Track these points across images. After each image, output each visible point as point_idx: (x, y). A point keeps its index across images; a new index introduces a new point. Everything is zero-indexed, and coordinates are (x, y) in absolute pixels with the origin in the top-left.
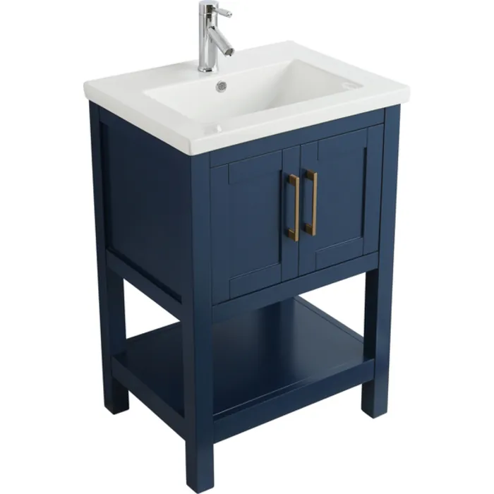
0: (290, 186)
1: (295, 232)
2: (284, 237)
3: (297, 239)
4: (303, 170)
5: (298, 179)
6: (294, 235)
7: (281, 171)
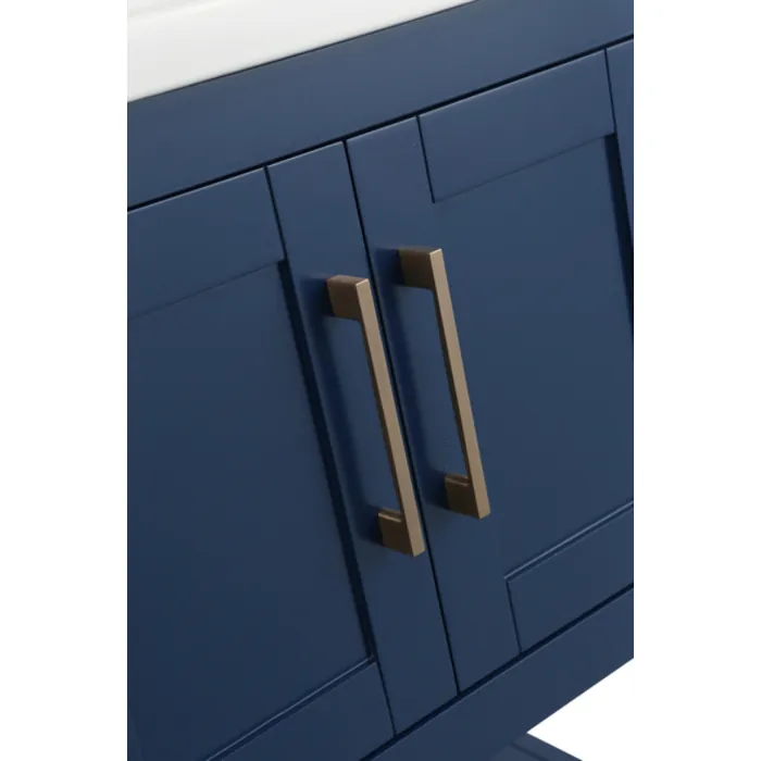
0: (339, 328)
1: (403, 516)
2: (362, 547)
3: (418, 546)
4: (382, 254)
5: (363, 286)
6: (402, 528)
7: (284, 267)
